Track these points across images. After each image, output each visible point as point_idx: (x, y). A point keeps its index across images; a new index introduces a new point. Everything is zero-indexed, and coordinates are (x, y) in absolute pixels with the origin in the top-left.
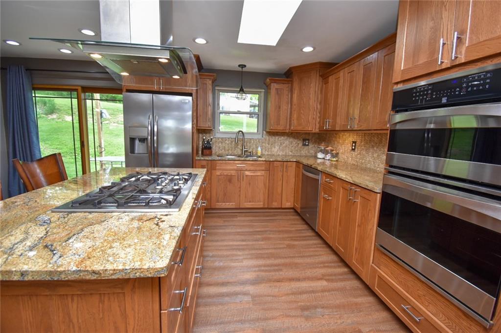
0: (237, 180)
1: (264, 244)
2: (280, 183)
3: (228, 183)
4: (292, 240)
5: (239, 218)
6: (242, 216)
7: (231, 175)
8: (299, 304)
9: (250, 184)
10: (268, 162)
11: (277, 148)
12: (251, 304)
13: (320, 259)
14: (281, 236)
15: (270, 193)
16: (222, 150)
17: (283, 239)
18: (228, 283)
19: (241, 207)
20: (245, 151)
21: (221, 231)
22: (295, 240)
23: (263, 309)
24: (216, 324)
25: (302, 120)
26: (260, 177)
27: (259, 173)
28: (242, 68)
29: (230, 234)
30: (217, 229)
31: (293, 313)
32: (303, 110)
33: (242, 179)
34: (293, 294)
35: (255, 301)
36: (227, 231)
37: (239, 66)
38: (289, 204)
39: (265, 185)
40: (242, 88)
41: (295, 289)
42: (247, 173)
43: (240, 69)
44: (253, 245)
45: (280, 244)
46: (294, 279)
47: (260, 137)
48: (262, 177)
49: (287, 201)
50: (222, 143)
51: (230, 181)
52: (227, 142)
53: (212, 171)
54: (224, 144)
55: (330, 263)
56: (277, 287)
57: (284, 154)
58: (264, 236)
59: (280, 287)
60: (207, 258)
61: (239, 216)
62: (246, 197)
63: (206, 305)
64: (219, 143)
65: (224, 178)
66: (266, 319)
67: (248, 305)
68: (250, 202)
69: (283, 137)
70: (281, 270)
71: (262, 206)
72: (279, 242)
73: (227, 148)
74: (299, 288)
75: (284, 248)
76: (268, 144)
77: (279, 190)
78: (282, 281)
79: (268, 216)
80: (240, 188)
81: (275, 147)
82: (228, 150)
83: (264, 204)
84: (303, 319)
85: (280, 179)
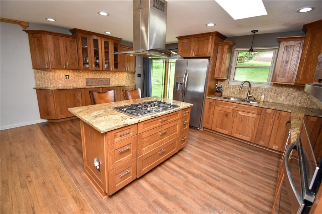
0: (231, 116)
1: (226, 163)
2: (270, 128)
3: (225, 117)
4: (251, 171)
5: (227, 142)
6: (230, 142)
7: (228, 112)
8: (207, 201)
9: (241, 121)
10: (261, 108)
11: (283, 97)
12: (183, 183)
13: (258, 193)
14: (245, 165)
15: (259, 133)
16: (232, 94)
17: (245, 167)
18: (183, 168)
19: (232, 135)
20: (249, 97)
21: (207, 144)
22: (254, 172)
23: (185, 188)
24: (161, 179)
25: (308, 75)
26: (252, 118)
27: (250, 115)
28: (254, 33)
29: (210, 148)
30: (206, 142)
31: (199, 201)
32: (311, 66)
33: (235, 116)
34: (211, 195)
35: (186, 183)
36: (211, 145)
37: (252, 31)
38: (277, 147)
39: (254, 125)
40: (252, 48)
41: (215, 194)
42: (241, 113)
43: (253, 33)
44: (217, 159)
45: (238, 168)
46: (221, 190)
47: (267, 86)
48: (253, 119)
49: (275, 144)
50: (233, 88)
51: (227, 115)
52: (237, 88)
53: (215, 107)
54: (234, 90)
55: (265, 200)
56: (205, 186)
57: (291, 104)
58: (233, 159)
59: (207, 187)
60: (185, 153)
61: (229, 141)
62: (237, 130)
63: (165, 170)
64: (230, 89)
65: (223, 112)
66: (182, 193)
67: (181, 182)
68: (240, 134)
69: (292, 89)
70: (219, 181)
71: (249, 140)
72: (239, 167)
73: (236, 93)
74: (218, 195)
75: (238, 172)
76: (274, 94)
77: (268, 133)
78: (212, 186)
79: (250, 149)
80: (233, 122)
81: (281, 97)
82: (237, 94)
83: (251, 139)
84: (200, 208)
85: (271, 125)
